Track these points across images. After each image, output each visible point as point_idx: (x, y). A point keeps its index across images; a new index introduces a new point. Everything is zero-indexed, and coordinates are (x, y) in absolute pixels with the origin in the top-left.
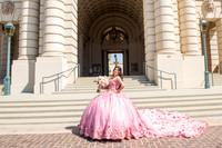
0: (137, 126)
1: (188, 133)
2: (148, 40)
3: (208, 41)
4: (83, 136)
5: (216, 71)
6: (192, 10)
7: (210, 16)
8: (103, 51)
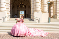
0: (28, 33)
1: (42, 35)
2: (32, 7)
3: (50, 8)
4: (11, 35)
5: (52, 17)
8: (18, 11)
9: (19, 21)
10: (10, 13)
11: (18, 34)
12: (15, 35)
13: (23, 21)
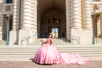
0: (58, 59)
6: (89, 9)
7: (97, 11)
9: (46, 43)
10: (36, 31)
11: (45, 61)
12: (41, 63)
13: (51, 43)
